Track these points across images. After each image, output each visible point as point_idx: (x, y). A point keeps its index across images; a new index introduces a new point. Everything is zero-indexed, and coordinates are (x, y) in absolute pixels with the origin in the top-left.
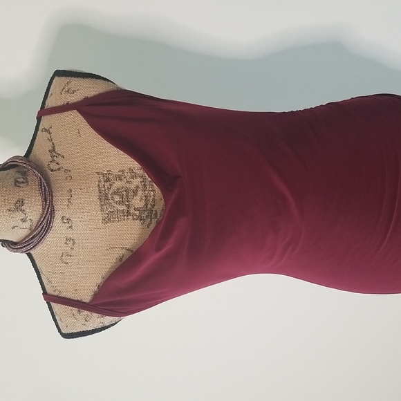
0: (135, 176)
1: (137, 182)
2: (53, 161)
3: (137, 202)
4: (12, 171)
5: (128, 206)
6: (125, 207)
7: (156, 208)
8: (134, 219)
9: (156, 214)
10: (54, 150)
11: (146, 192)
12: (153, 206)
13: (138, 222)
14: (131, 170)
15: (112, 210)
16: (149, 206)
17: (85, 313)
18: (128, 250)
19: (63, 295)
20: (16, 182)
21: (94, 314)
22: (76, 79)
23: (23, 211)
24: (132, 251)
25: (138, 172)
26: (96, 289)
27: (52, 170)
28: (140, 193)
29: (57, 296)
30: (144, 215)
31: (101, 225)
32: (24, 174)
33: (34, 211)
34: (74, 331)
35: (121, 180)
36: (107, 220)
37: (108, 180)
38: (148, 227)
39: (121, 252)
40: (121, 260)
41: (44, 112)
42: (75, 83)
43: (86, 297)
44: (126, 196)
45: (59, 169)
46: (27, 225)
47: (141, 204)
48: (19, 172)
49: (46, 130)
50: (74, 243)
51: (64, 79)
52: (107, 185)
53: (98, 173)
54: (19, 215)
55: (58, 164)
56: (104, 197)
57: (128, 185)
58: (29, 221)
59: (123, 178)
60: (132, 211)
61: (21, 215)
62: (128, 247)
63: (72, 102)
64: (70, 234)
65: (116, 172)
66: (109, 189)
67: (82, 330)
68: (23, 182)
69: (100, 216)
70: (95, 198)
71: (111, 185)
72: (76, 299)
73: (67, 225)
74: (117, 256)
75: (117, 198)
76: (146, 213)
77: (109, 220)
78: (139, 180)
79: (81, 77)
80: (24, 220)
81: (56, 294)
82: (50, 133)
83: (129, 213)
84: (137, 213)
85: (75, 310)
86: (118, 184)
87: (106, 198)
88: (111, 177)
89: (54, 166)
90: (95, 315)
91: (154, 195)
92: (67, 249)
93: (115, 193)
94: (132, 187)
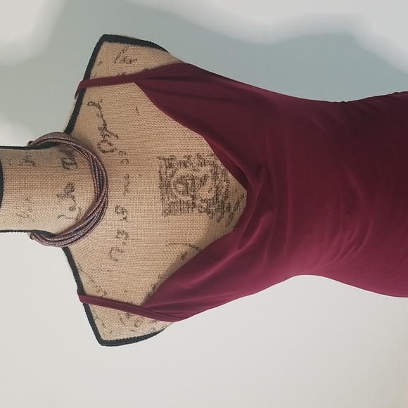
0: (203, 164)
1: (206, 170)
2: (105, 141)
3: (206, 193)
4: (54, 150)
5: (194, 197)
6: (189, 198)
7: (229, 200)
8: (200, 212)
9: (229, 207)
10: (105, 128)
11: (218, 182)
12: (226, 198)
13: (205, 215)
14: (199, 156)
15: (174, 200)
16: (220, 198)
17: (135, 317)
18: (193, 246)
19: (109, 296)
20: (64, 163)
21: (145, 318)
22: (133, 47)
23: (73, 197)
24: (197, 248)
25: (208, 159)
26: (150, 289)
27: (104, 152)
28: (209, 183)
29: (101, 298)
30: (213, 208)
31: (161, 218)
32: (70, 154)
33: (84, 198)
34: (121, 337)
35: (186, 166)
36: (168, 212)
37: (171, 166)
38: (218, 221)
39: (183, 249)
40: (183, 257)
41: (88, 82)
42: (132, 51)
43: (138, 299)
44: (191, 185)
45: (112, 151)
46: (74, 214)
47: (211, 196)
48: (63, 151)
49: (94, 104)
50: (127, 237)
51: (119, 47)
52: (170, 171)
53: (159, 158)
54: (68, 203)
55: (110, 144)
56: (165, 186)
57: (194, 174)
58: (77, 210)
59: (188, 164)
60: (198, 202)
61: (71, 203)
62: (192, 243)
63: (128, 73)
64: (123, 226)
65: (180, 157)
66: (172, 176)
67: (129, 337)
68: (71, 164)
69: (159, 207)
70: (156, 186)
71: (174, 172)
72: (126, 301)
73: (121, 216)
74: (178, 253)
75: (181, 187)
76: (216, 206)
77: (171, 211)
78: (209, 167)
79: (139, 45)
80: (72, 209)
81: (100, 295)
82: (100, 108)
83: (194, 205)
84: (205, 205)
85: (123, 314)
86: (182, 171)
87: (168, 186)
88: (174, 163)
89: (105, 147)
90: (147, 320)
91: (227, 186)
92: (118, 243)
93: (179, 181)
94: (200, 175)
